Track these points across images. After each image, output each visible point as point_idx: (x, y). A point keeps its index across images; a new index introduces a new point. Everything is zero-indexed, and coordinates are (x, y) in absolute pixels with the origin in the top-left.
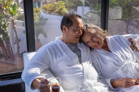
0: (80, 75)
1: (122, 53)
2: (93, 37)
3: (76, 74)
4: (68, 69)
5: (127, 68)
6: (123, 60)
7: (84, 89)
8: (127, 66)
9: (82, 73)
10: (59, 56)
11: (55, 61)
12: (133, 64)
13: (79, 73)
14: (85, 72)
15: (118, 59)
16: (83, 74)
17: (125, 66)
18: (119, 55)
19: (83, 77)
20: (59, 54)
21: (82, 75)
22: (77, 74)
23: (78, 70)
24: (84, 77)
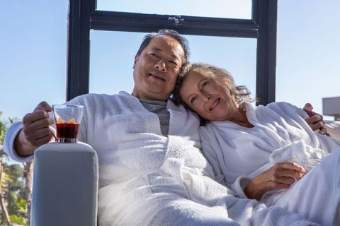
0: (156, 148)
1: (280, 126)
2: (205, 84)
3: (145, 147)
4: (128, 141)
5: (290, 154)
6: (280, 139)
7: (159, 177)
8: (291, 151)
9: (162, 146)
10: (111, 114)
11: (99, 121)
12: (308, 149)
13: (154, 146)
14: (169, 144)
15: (266, 136)
16: (165, 149)
17: (285, 150)
18: (272, 128)
19: (162, 153)
20: (113, 111)
21: (161, 148)
22: (148, 147)
23: (153, 141)
24: (165, 154)
